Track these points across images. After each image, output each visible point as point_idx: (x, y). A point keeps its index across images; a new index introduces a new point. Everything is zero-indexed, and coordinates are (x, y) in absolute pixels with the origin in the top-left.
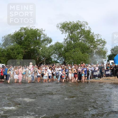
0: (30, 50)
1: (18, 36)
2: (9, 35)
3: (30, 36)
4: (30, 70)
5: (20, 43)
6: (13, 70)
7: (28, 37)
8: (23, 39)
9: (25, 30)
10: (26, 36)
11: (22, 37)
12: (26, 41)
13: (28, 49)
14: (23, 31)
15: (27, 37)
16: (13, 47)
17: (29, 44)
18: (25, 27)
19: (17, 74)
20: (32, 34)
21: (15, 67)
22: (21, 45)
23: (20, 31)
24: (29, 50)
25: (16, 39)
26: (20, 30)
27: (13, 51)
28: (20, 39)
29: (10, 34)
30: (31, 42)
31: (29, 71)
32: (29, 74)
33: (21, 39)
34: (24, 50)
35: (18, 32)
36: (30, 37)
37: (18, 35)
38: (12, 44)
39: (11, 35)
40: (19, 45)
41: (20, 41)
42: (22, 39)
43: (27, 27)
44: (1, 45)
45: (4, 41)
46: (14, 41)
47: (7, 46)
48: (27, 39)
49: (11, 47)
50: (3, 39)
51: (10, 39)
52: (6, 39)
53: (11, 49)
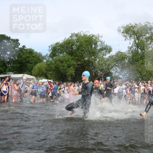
0: (84, 62)
1: (68, 44)
2: (57, 44)
3: (83, 44)
5: (71, 53)
7: (81, 45)
8: (74, 48)
9: (76, 36)
10: (78, 44)
11: (73, 45)
12: (78, 50)
13: (82, 61)
14: (75, 38)
16: (62, 59)
18: (76, 33)
20: (86, 41)
22: (72, 56)
25: (66, 48)
26: (71, 37)
27: (62, 63)
28: (71, 49)
29: (58, 42)
30: (85, 52)
33: (72, 48)
34: (76, 62)
35: (68, 39)
36: (83, 46)
37: (69, 43)
38: (61, 55)
39: (59, 43)
40: (69, 56)
41: (71, 51)
43: (80, 32)
44: (48, 56)
45: (51, 51)
46: (64, 51)
47: (54, 58)
48: (79, 48)
49: (60, 58)
50: (50, 48)
51: (58, 49)
52: (54, 48)
53: (59, 61)
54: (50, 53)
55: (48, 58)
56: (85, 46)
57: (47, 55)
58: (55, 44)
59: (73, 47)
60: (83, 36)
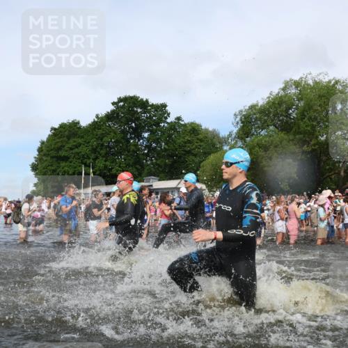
0: (317, 146)
1: (277, 106)
2: (252, 107)
3: (315, 104)
4: (322, 206)
5: (286, 127)
6: (270, 208)
7: (309, 107)
8: (293, 113)
9: (297, 87)
10: (302, 104)
11: (290, 108)
12: (302, 119)
13: (312, 143)
14: (293, 91)
15: (307, 108)
16: (265, 141)
17: (313, 127)
18: (297, 78)
19: (282, 219)
20: (320, 97)
21: (274, 197)
22: (288, 132)
23: (282, 93)
24: (314, 145)
25: (274, 116)
26: (284, 89)
27: (265, 151)
28: (286, 116)
29: (255, 102)
30: (319, 123)
31: (321, 210)
32: (321, 219)
33: (288, 115)
34: (298, 146)
35: (278, 94)
36: (315, 107)
37: (280, 104)
38: (263, 133)
39: (258, 106)
40: (282, 135)
41: (287, 122)
42: (290, 115)
43: (304, 76)
44: (233, 136)
45: (240, 125)
46: (269, 123)
47: (248, 139)
48: (306, 114)
49: (261, 140)
50: (238, 119)
51: (256, 119)
52: (245, 118)
53: (260, 147)
54: (237, 129)
55: (233, 142)
56: (319, 108)
57: (230, 135)
58: (247, 108)
59: (291, 111)
60: (312, 84)
